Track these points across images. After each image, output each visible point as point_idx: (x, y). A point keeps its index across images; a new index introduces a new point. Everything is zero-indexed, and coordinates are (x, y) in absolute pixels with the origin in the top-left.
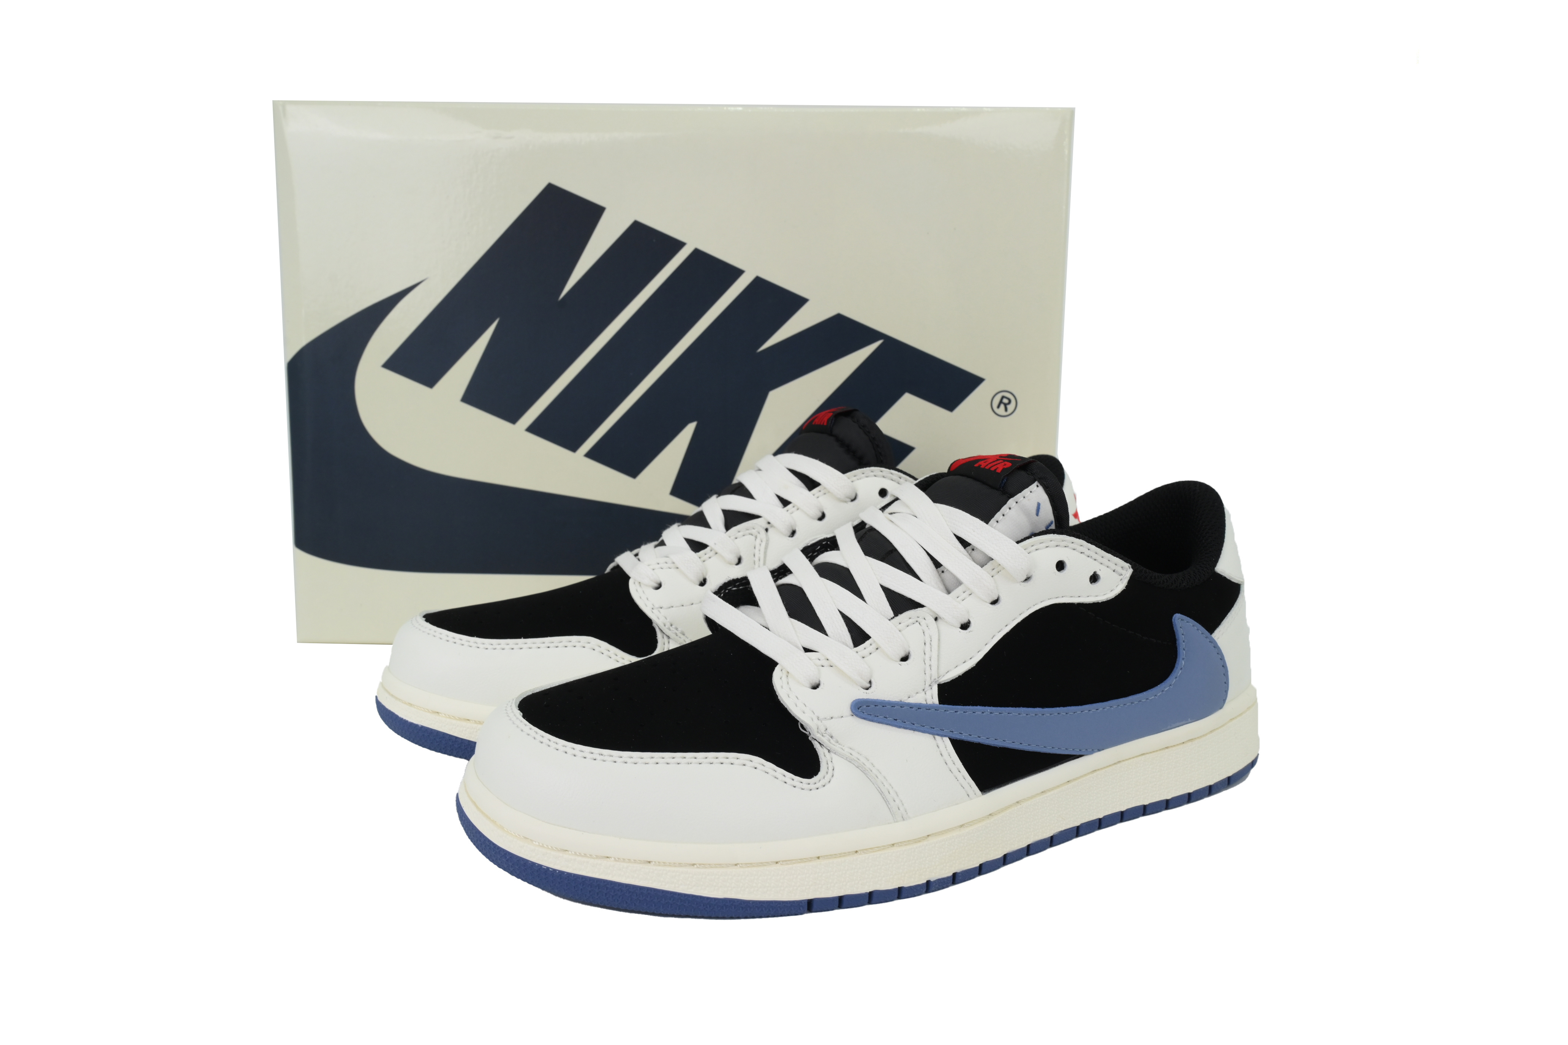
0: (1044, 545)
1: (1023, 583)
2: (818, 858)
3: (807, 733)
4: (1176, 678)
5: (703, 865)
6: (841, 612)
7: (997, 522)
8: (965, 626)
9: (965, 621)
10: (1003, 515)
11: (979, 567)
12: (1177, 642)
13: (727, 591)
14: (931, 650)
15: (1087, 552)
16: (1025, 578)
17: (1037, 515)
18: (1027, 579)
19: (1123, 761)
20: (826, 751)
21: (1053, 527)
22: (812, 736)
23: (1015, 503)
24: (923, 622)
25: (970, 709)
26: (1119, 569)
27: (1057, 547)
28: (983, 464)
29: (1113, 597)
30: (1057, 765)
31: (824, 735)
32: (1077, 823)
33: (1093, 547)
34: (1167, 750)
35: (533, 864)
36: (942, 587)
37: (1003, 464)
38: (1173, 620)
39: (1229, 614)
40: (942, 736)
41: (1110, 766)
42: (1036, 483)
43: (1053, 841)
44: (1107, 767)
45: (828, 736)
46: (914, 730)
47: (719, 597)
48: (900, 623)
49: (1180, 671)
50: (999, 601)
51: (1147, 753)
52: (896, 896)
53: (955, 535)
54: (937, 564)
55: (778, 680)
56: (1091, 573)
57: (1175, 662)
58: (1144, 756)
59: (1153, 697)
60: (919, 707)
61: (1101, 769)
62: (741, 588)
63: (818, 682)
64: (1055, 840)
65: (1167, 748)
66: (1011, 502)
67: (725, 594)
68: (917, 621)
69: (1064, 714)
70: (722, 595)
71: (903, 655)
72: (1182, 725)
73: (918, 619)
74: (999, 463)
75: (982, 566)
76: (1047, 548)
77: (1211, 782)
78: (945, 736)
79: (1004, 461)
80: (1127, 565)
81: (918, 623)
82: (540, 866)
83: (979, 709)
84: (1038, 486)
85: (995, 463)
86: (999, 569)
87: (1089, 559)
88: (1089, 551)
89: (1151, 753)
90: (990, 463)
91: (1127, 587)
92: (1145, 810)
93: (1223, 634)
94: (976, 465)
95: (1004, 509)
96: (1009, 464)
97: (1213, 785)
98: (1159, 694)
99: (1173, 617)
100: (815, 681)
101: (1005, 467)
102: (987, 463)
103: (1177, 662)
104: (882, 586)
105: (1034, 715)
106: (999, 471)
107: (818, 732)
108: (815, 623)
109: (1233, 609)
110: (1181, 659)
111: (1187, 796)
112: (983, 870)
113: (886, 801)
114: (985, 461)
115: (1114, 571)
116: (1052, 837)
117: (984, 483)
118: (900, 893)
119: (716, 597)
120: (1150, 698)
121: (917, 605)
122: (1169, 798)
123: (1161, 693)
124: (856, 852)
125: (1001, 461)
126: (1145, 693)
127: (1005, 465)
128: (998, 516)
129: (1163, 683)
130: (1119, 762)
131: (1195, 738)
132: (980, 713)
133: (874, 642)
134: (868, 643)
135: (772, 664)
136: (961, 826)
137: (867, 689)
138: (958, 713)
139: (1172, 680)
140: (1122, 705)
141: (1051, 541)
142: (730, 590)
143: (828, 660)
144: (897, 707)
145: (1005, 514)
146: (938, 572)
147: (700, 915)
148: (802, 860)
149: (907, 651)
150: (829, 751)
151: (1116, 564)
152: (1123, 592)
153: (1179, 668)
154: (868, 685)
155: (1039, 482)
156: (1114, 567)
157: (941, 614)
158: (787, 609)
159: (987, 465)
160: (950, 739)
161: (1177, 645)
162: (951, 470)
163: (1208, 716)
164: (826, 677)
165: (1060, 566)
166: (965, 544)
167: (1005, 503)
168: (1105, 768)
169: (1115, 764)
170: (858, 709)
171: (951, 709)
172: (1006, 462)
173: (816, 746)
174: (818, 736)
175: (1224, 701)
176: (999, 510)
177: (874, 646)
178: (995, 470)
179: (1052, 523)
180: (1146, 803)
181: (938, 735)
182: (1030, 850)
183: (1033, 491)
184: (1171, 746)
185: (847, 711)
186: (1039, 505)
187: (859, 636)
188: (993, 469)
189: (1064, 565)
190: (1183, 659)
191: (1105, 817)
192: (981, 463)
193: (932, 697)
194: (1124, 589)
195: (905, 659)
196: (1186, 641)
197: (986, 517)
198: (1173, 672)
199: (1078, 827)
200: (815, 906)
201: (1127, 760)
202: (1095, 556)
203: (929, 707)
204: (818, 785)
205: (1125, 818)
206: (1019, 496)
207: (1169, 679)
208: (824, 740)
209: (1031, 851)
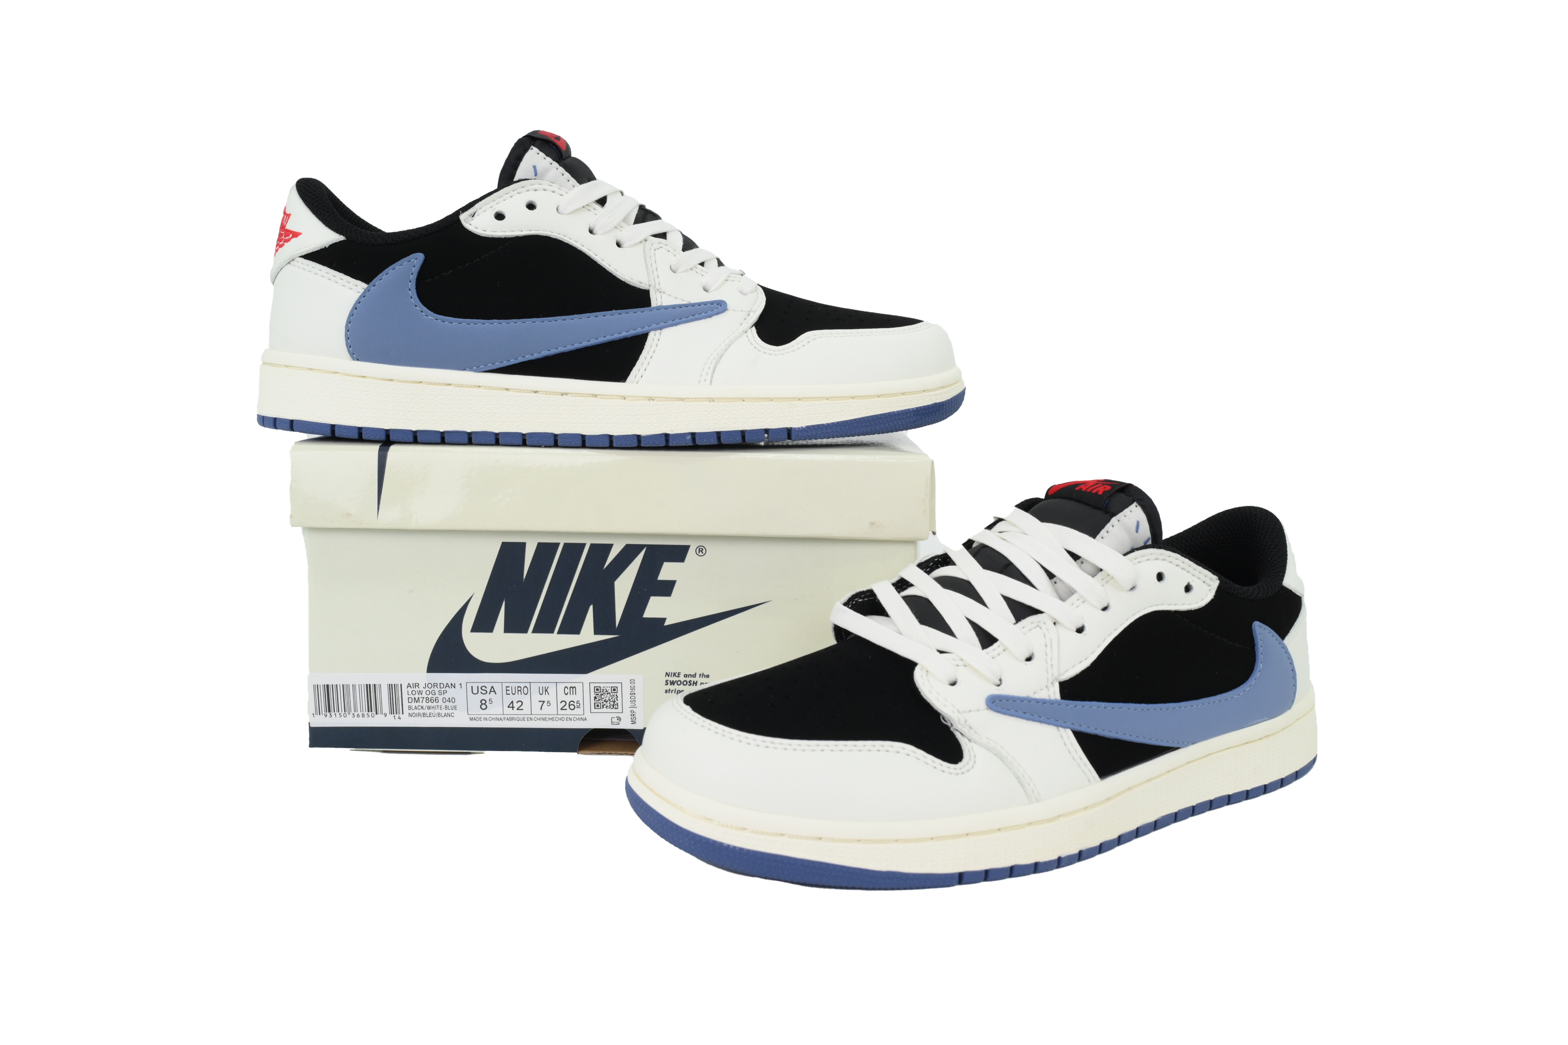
0: (1145, 558)
1: (1129, 592)
2: (967, 835)
3: (949, 724)
4: (1255, 679)
5: (868, 841)
6: (967, 619)
7: (1102, 538)
8: (1080, 630)
9: (1079, 625)
10: (1107, 532)
11: (1090, 577)
12: (1256, 647)
13: (854, 602)
14: (1052, 652)
15: (1182, 565)
16: (1131, 587)
17: (1137, 531)
18: (1133, 588)
19: (1212, 754)
20: (967, 741)
21: (1150, 543)
22: (954, 727)
23: (1117, 521)
24: (1043, 627)
25: (1087, 704)
26: (1208, 580)
27: (1157, 561)
28: (1084, 488)
29: (1204, 606)
30: (1160, 756)
31: (964, 726)
32: (1175, 810)
33: (1187, 560)
34: (1247, 745)
35: (715, 842)
36: (1056, 595)
37: (1103, 487)
38: (1253, 627)
39: (1295, 623)
40: (1065, 727)
41: (1201, 758)
42: (1135, 504)
43: (1156, 825)
44: (1199, 759)
45: (968, 728)
46: (1041, 722)
47: (848, 607)
48: (1023, 628)
49: (1259, 674)
50: (1108, 608)
51: (1231, 748)
52: (1033, 870)
53: (1066, 550)
54: (1051, 576)
55: (920, 678)
56: (1186, 584)
57: (1254, 665)
58: (1228, 750)
59: (1237, 696)
60: (1044, 702)
61: (1195, 760)
62: (865, 599)
63: (955, 680)
64: (1158, 824)
65: (1247, 743)
66: (1114, 520)
67: (853, 605)
68: (1038, 626)
69: (1166, 710)
70: (850, 606)
71: (1027, 656)
72: (1260, 723)
73: (1039, 624)
74: (1099, 487)
75: (1093, 577)
76: (1148, 561)
77: (1283, 775)
78: (1068, 728)
79: (1103, 484)
80: (1215, 577)
81: (1039, 628)
82: (721, 844)
83: (1095, 704)
84: (1136, 506)
85: (1095, 487)
86: (1110, 578)
87: (1183, 571)
88: (1183, 564)
89: (1234, 747)
90: (1091, 487)
91: (1215, 596)
92: (1229, 800)
93: (1290, 640)
94: (1077, 489)
95: (1108, 527)
96: (1108, 488)
97: (1284, 778)
98: (1241, 694)
99: (1253, 625)
100: (952, 679)
101: (1106, 489)
102: (1088, 487)
103: (1256, 665)
104: (1003, 596)
105: (1140, 710)
106: (1100, 493)
107: (959, 723)
108: (946, 629)
109: (1298, 618)
110: (1259, 662)
111: (1263, 788)
112: (1103, 849)
113: (1022, 785)
114: (1085, 485)
115: (1204, 582)
116: (1156, 822)
117: (1086, 504)
118: (1036, 868)
119: (846, 608)
120: (1235, 697)
121: (1036, 612)
122: (1249, 788)
123: (1243, 693)
124: (999, 830)
125: (1100, 485)
126: (1230, 692)
127: (1105, 488)
128: (1103, 532)
129: (1245, 684)
130: (1209, 755)
131: (1270, 735)
132: (1096, 707)
133: (1002, 644)
134: (996, 645)
135: (912, 665)
136: (1086, 808)
137: (998, 686)
138: (1077, 707)
139: (1252, 681)
140: (1212, 703)
141: (1151, 555)
142: (856, 601)
143: (962, 660)
144: (1025, 702)
145: (1109, 531)
146: (1052, 583)
147: (865, 887)
148: (953, 837)
149: (1031, 653)
150: (970, 740)
151: (1206, 576)
152: (1212, 601)
153: (1258, 670)
154: (999, 683)
155: (1138, 502)
156: (1204, 579)
157: (1059, 619)
158: (917, 618)
159: (1088, 488)
160: (1072, 730)
161: (1256, 650)
162: (1049, 494)
163: (1280, 715)
164: (962, 675)
165: (1160, 577)
166: (1075, 557)
167: (1108, 521)
168: (1197, 760)
169: (1205, 756)
170: (993, 703)
171: (1071, 704)
172: (1105, 486)
173: (958, 735)
174: (959, 727)
175: (1293, 701)
176: (1103, 527)
177: (1002, 648)
178: (1097, 492)
179: (1149, 539)
180: (1231, 793)
181: (1062, 726)
182: (1138, 833)
183: (1132, 510)
184: (1251, 742)
185: (983, 705)
186: (1138, 523)
187: (987, 639)
188: (1094, 491)
189: (1163, 576)
190: (1261, 662)
191: (1197, 805)
192: (1082, 486)
193: (1054, 693)
194: (1213, 599)
195: (1029, 659)
196: (1263, 646)
197: (1093, 533)
198: (1252, 674)
199: (1176, 814)
200: (965, 879)
201: (1215, 753)
202: (1188, 568)
203: (1052, 702)
204: (964, 770)
205: (1213, 806)
206: (1120, 516)
207: (1249, 680)
208: (965, 730)
209: (1140, 833)
